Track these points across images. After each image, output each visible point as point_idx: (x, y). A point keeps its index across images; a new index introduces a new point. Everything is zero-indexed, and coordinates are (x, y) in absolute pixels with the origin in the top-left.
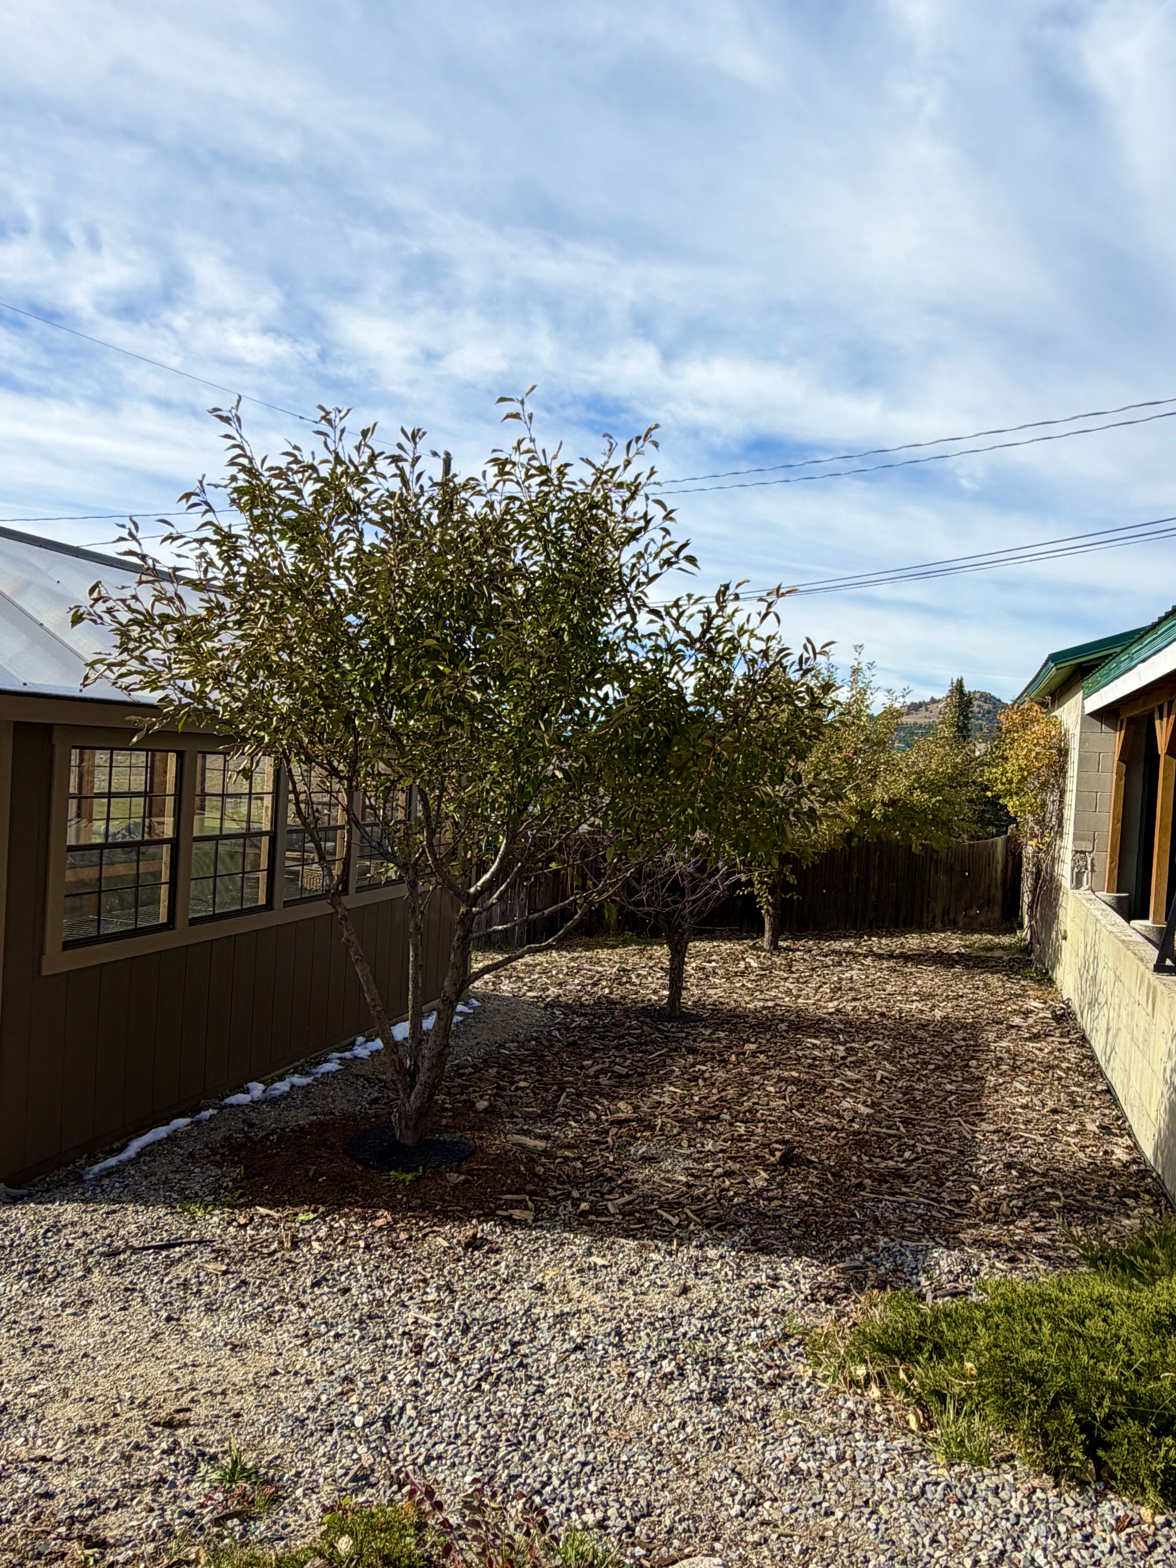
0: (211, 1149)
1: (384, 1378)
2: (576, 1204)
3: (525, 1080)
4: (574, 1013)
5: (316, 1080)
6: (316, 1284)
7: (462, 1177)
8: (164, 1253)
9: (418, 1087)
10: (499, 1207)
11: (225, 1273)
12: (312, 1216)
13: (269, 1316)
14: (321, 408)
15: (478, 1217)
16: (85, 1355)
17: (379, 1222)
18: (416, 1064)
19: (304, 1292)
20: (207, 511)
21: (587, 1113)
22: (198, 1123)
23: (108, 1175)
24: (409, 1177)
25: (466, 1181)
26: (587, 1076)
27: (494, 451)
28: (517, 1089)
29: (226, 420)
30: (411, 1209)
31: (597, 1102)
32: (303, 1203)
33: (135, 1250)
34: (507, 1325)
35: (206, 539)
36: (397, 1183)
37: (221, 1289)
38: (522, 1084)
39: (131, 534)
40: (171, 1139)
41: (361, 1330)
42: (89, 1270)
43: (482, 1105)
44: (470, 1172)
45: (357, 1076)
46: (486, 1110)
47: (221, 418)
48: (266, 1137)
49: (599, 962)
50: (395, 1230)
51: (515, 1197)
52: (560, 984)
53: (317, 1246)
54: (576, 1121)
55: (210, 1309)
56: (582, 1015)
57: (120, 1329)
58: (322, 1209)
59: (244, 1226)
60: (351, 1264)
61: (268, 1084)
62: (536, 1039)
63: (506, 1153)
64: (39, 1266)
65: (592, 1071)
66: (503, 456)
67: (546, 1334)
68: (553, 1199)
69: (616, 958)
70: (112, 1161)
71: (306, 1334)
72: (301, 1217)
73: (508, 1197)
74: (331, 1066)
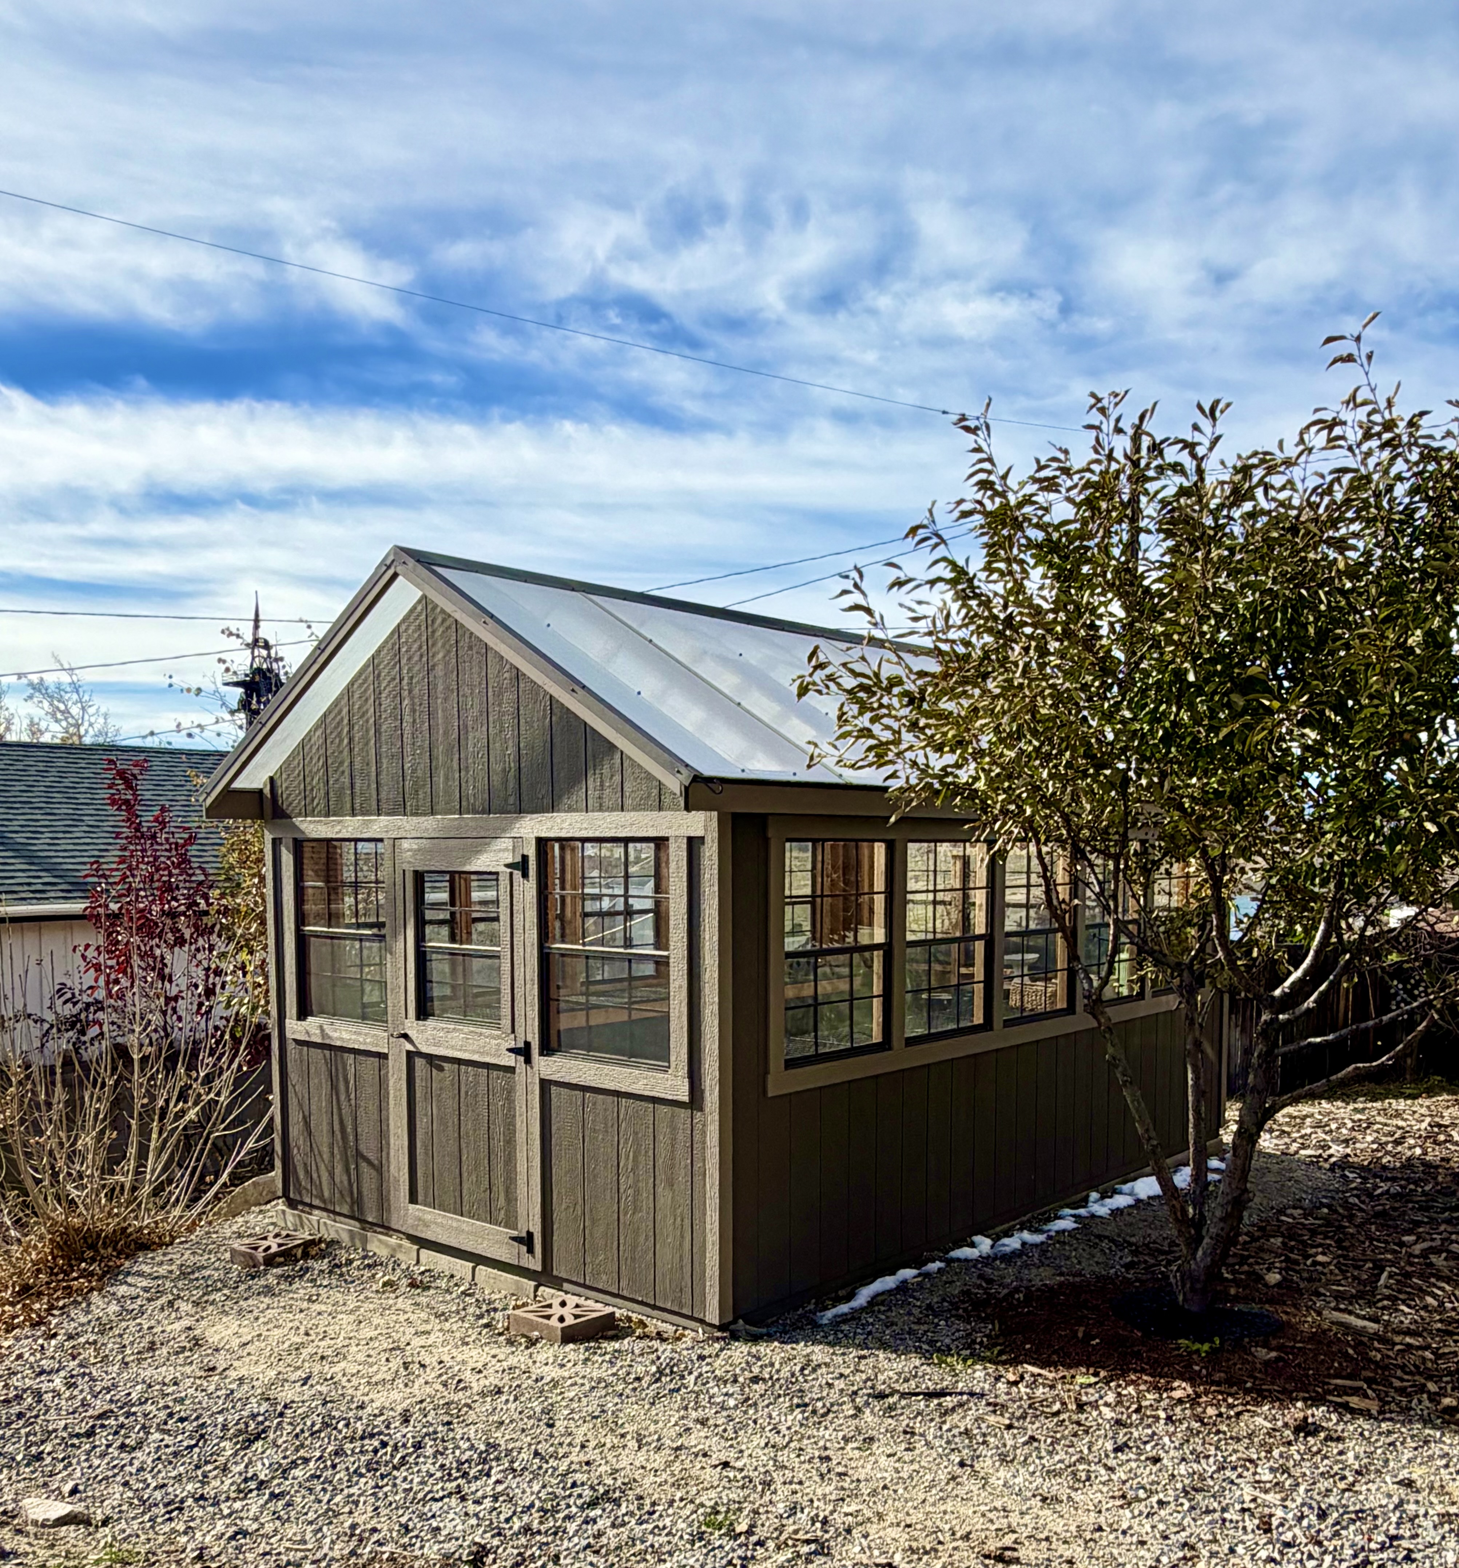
0: (950, 1303)
1: (1232, 1551)
2: (1434, 1398)
3: (1324, 1254)
4: (1375, 1176)
5: (1050, 1237)
6: (1118, 1449)
7: (1273, 1354)
8: (936, 1401)
9: (1207, 1240)
10: (1330, 1393)
11: (1009, 1427)
12: (1093, 1380)
13: (1074, 1474)
14: (1093, 395)
15: (1305, 1400)
16: (885, 1487)
17: (1177, 1394)
18: (1201, 1214)
19: (1107, 1456)
20: (936, 545)
21: (1422, 1299)
22: (927, 1275)
23: (845, 1322)
24: (1206, 1347)
25: (1278, 1359)
26: (1411, 1255)
27: (1317, 410)
28: (1315, 1263)
29: (973, 431)
30: (1213, 1383)
31: (1435, 1286)
32: (1077, 1365)
33: (903, 1395)
34: (1376, 1517)
35: (940, 579)
36: (1190, 1354)
37: (1010, 1443)
38: (1320, 1258)
39: (856, 586)
40: (903, 1287)
41: (1190, 1500)
42: (859, 1410)
43: (1274, 1278)
44: (1280, 1348)
45: (1100, 1237)
46: (1278, 1285)
47: (967, 429)
48: (1011, 1294)
49: (1398, 1115)
50: (1199, 1404)
51: (1348, 1383)
52: (1346, 1142)
53: (1108, 1413)
54: (1409, 1306)
55: (1004, 1459)
56: (1387, 1179)
57: (912, 1467)
58: (1103, 1374)
59: (1016, 1383)
60: (1154, 1433)
61: (996, 1239)
62: (1328, 1206)
63: (1324, 1332)
64: (807, 1400)
65: (1417, 1249)
66: (1328, 416)
67: (1432, 1532)
68: (1402, 1391)
69: (1424, 1111)
70: (844, 1308)
71: (1124, 1497)
72: (1080, 1380)
73: (1339, 1382)
74: (1066, 1224)
